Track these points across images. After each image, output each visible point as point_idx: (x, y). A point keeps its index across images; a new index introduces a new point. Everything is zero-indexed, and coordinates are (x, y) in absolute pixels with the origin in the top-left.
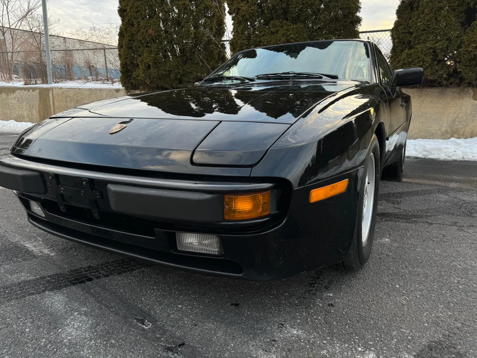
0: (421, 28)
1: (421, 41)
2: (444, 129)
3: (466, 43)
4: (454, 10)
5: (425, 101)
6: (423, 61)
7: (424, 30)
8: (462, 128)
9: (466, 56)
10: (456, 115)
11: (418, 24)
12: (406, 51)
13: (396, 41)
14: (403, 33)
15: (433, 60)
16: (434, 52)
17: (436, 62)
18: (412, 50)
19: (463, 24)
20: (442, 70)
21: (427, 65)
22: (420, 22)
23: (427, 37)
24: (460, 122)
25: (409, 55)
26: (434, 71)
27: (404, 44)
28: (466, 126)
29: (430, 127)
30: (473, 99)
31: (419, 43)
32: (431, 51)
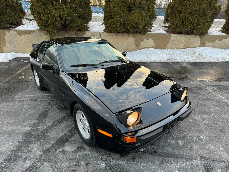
0: (115, 12)
1: (116, 17)
2: (124, 48)
3: (130, 20)
4: (125, 6)
5: (118, 38)
6: (117, 25)
7: (116, 13)
8: (129, 48)
9: (130, 24)
10: (127, 43)
11: (114, 10)
12: (111, 20)
13: (106, 14)
14: (108, 12)
15: (120, 24)
16: (120, 21)
17: (121, 25)
18: (112, 19)
19: (128, 12)
20: (123, 28)
21: (119, 26)
22: (115, 9)
23: (118, 16)
24: (129, 46)
25: (112, 22)
26: (121, 29)
27: (109, 16)
28: (131, 47)
29: (120, 48)
30: (132, 38)
31: (115, 17)
32: (119, 21)
